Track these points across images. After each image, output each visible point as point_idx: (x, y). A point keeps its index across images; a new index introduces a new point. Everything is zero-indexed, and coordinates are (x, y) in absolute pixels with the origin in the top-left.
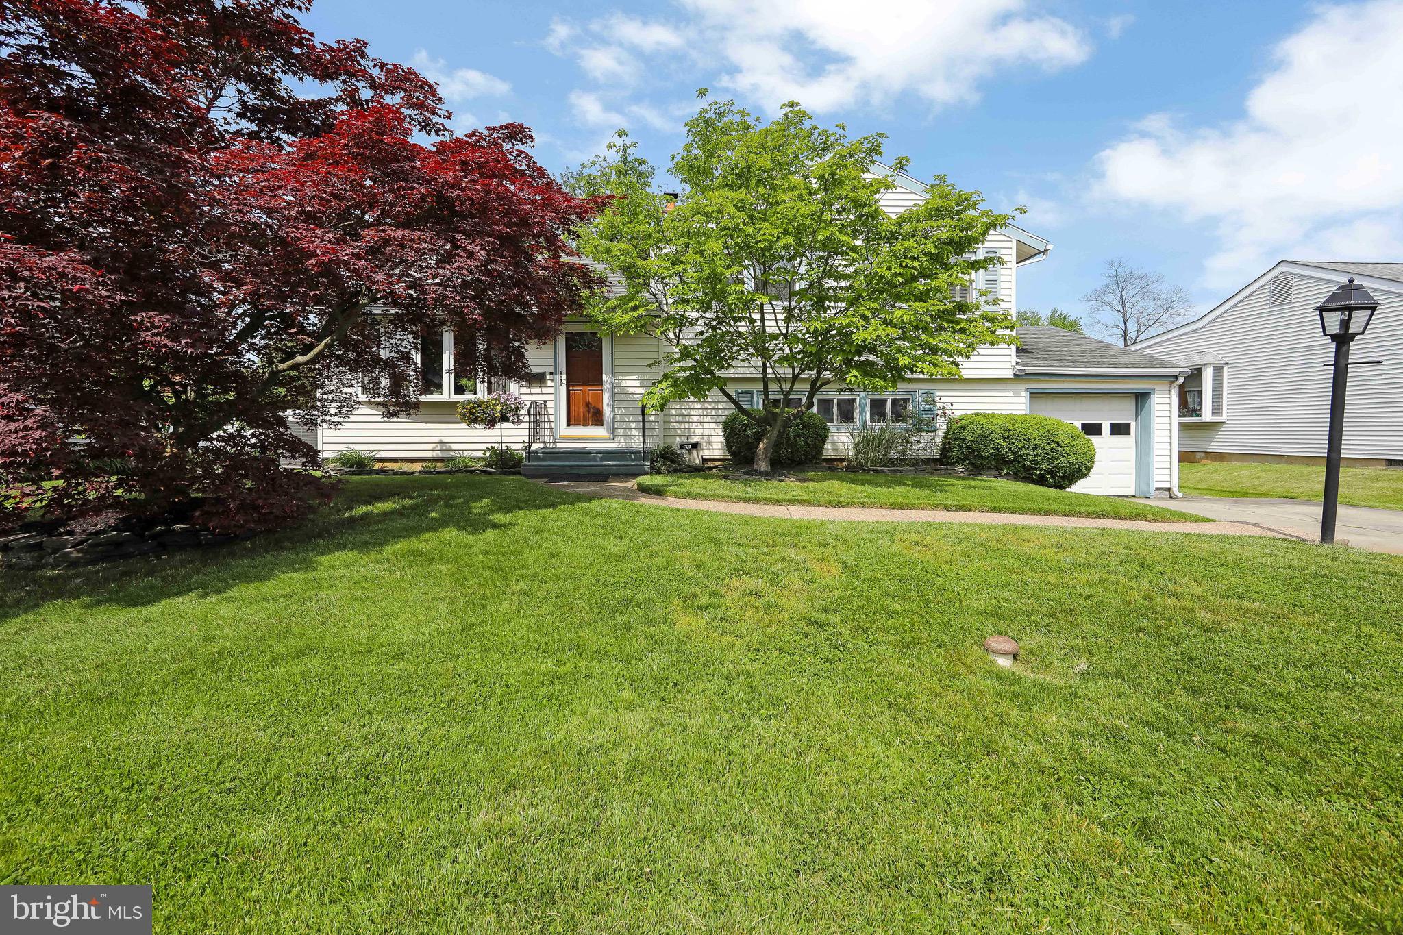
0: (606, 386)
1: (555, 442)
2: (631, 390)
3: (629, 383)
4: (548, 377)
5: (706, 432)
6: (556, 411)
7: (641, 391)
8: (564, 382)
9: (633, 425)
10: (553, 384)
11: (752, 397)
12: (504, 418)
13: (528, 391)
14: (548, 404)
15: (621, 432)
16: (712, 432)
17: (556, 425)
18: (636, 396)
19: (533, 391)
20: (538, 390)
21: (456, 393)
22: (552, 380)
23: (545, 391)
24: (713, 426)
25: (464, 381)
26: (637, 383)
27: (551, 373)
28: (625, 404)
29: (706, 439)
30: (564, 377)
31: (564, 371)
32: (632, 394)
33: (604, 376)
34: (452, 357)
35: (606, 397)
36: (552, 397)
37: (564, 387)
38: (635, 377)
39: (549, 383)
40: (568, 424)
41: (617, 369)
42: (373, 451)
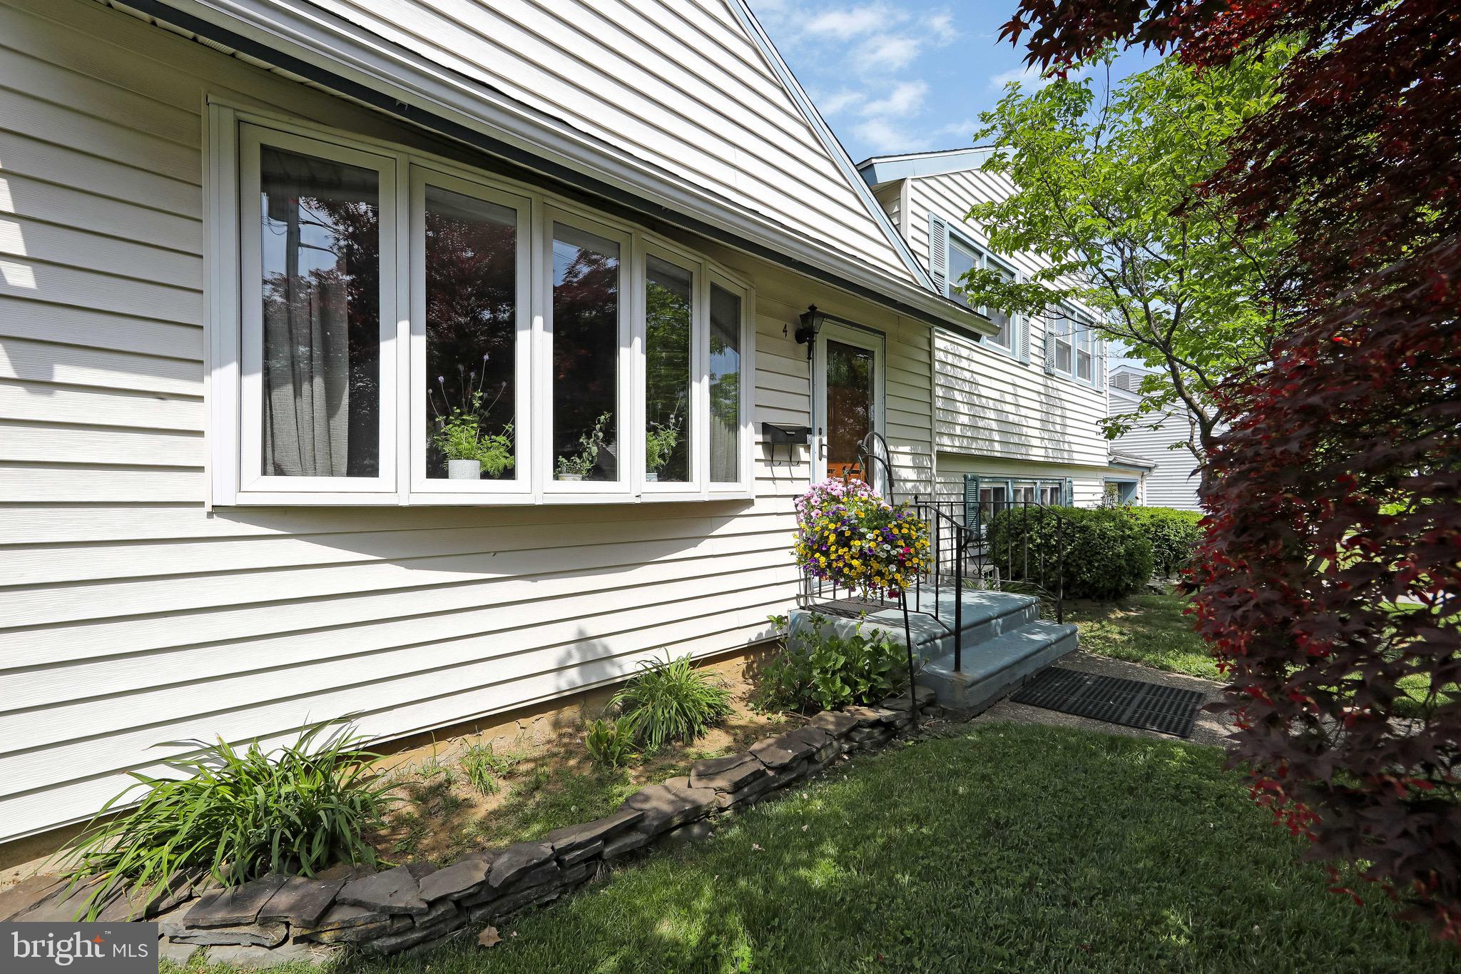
0: (878, 464)
3: (902, 460)
8: (825, 451)
10: (808, 456)
11: (977, 487)
22: (807, 447)
26: (909, 460)
30: (825, 440)
31: (825, 427)
33: (875, 444)
37: (825, 460)
38: (906, 449)
42: (322, 725)
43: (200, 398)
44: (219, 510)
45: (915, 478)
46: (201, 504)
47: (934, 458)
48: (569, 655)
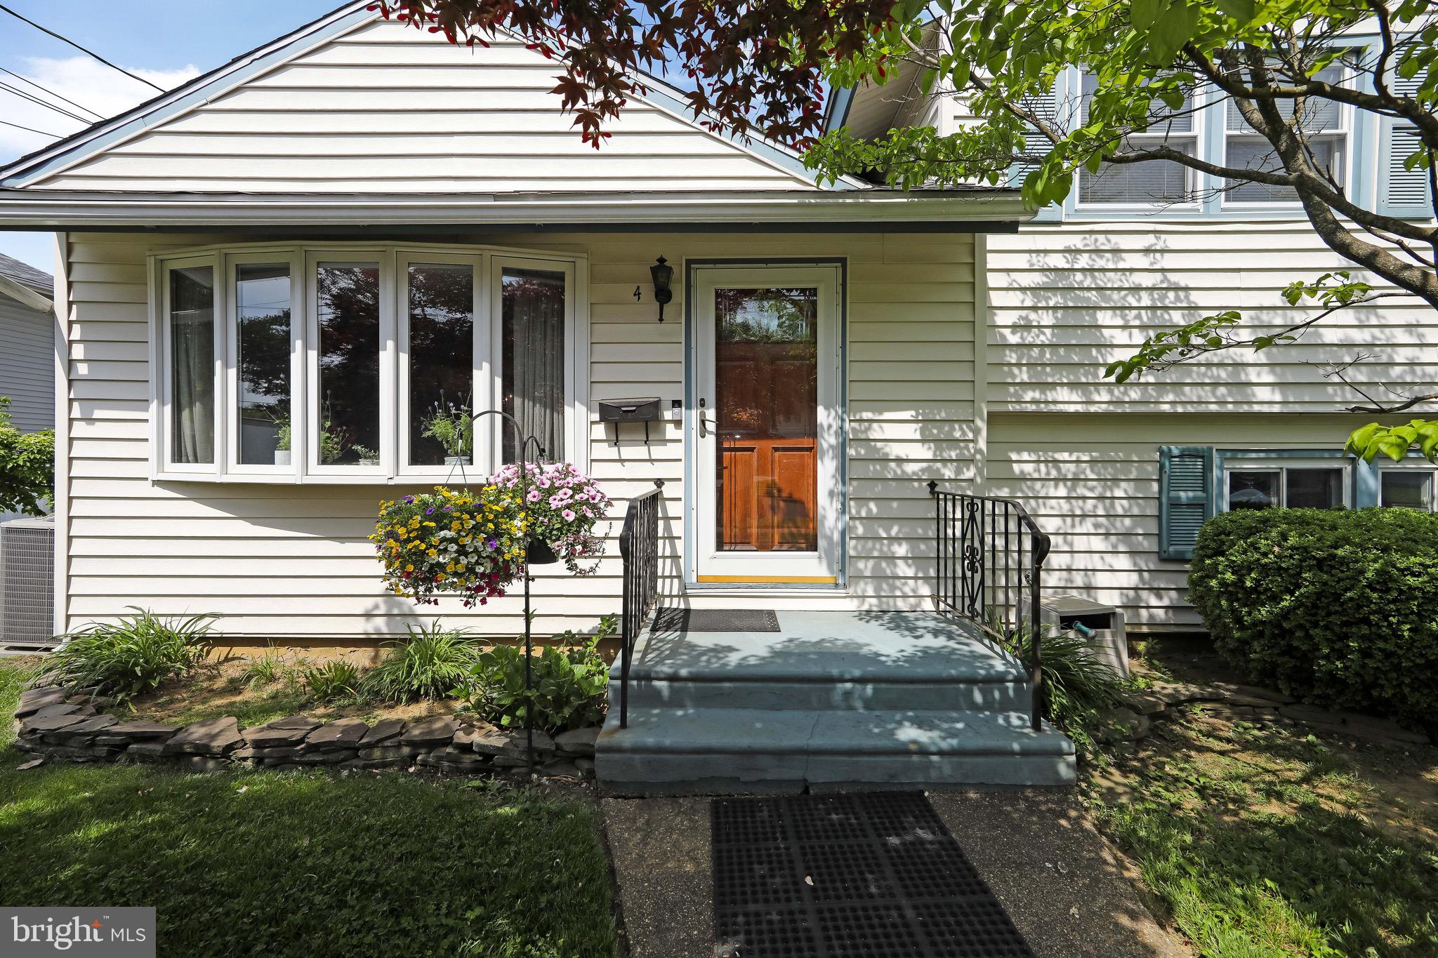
0: (828, 440)
1: (684, 596)
2: (895, 450)
3: (891, 431)
4: (668, 415)
5: (1081, 562)
6: (688, 509)
7: (925, 452)
8: (711, 427)
9: (901, 550)
10: (679, 434)
11: (1207, 469)
12: (539, 552)
13: (612, 453)
14: (668, 490)
15: (866, 567)
16: (1096, 561)
17: (687, 548)
18: (910, 468)
19: (628, 452)
20: (640, 451)
21: (415, 459)
22: (678, 423)
23: (658, 451)
24: (1098, 543)
25: (440, 427)
26: (912, 431)
27: (676, 404)
28: (878, 489)
29: (1079, 580)
30: (711, 414)
31: (711, 397)
32: (899, 461)
33: (821, 411)
34: (404, 359)
35: (826, 470)
36: (677, 470)
37: (711, 440)
38: (907, 415)
39: (671, 431)
40: (720, 547)
41: (854, 392)
42: (202, 616)
43: (146, 421)
44: (157, 483)
45: (929, 455)
46: (146, 479)
47: (982, 425)
48: (377, 607)
